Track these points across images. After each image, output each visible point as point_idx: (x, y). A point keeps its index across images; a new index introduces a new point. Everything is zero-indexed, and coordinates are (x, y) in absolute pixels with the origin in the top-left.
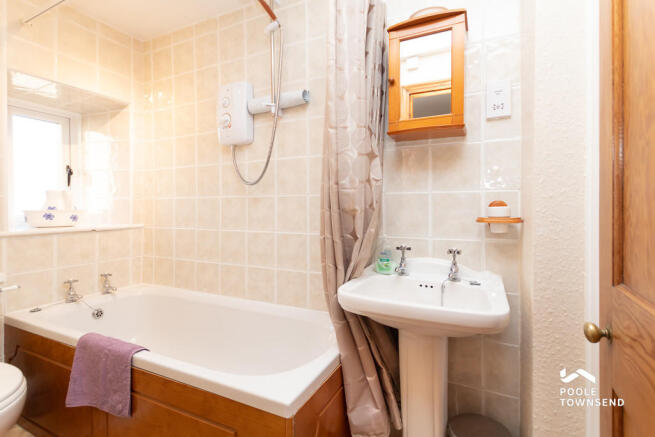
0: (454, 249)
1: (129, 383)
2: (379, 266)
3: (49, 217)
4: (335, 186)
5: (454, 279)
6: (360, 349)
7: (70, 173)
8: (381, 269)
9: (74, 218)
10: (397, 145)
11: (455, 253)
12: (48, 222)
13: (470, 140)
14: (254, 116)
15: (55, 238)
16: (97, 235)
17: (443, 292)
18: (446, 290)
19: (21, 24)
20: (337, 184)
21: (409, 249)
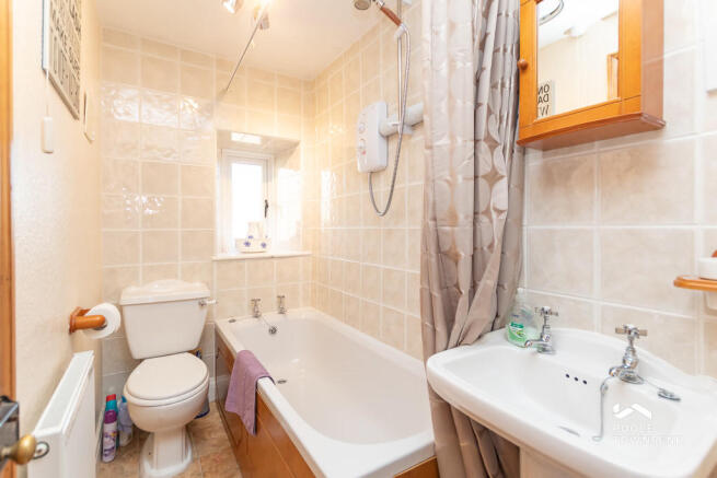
0: (631, 326)
1: (254, 405)
2: (511, 333)
3: (247, 244)
4: (431, 223)
5: (628, 379)
6: (462, 444)
7: (267, 206)
8: (513, 337)
9: (264, 245)
10: (544, 157)
11: (632, 334)
12: (247, 249)
13: (672, 137)
14: (387, 138)
15: (246, 263)
16: (275, 261)
17: (603, 395)
18: (609, 393)
19: (225, 91)
20: (435, 219)
21: (557, 314)
